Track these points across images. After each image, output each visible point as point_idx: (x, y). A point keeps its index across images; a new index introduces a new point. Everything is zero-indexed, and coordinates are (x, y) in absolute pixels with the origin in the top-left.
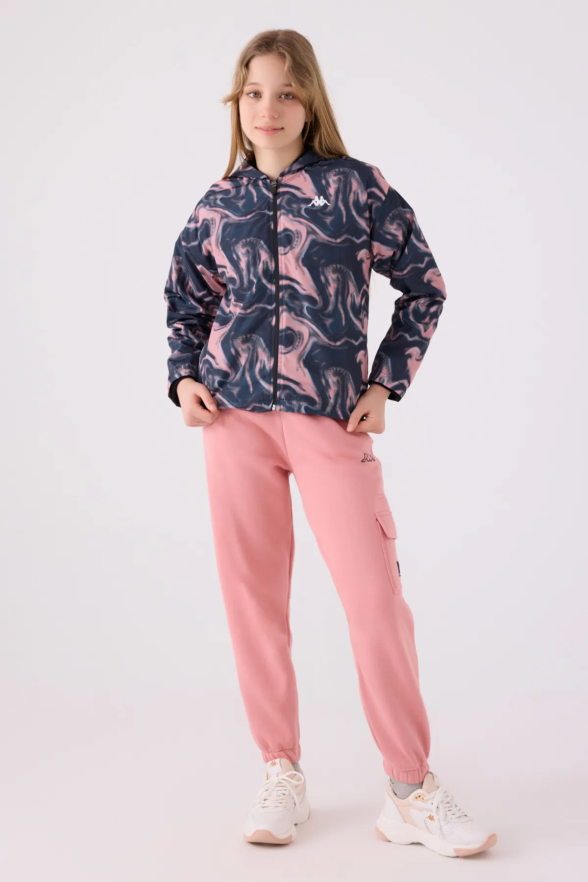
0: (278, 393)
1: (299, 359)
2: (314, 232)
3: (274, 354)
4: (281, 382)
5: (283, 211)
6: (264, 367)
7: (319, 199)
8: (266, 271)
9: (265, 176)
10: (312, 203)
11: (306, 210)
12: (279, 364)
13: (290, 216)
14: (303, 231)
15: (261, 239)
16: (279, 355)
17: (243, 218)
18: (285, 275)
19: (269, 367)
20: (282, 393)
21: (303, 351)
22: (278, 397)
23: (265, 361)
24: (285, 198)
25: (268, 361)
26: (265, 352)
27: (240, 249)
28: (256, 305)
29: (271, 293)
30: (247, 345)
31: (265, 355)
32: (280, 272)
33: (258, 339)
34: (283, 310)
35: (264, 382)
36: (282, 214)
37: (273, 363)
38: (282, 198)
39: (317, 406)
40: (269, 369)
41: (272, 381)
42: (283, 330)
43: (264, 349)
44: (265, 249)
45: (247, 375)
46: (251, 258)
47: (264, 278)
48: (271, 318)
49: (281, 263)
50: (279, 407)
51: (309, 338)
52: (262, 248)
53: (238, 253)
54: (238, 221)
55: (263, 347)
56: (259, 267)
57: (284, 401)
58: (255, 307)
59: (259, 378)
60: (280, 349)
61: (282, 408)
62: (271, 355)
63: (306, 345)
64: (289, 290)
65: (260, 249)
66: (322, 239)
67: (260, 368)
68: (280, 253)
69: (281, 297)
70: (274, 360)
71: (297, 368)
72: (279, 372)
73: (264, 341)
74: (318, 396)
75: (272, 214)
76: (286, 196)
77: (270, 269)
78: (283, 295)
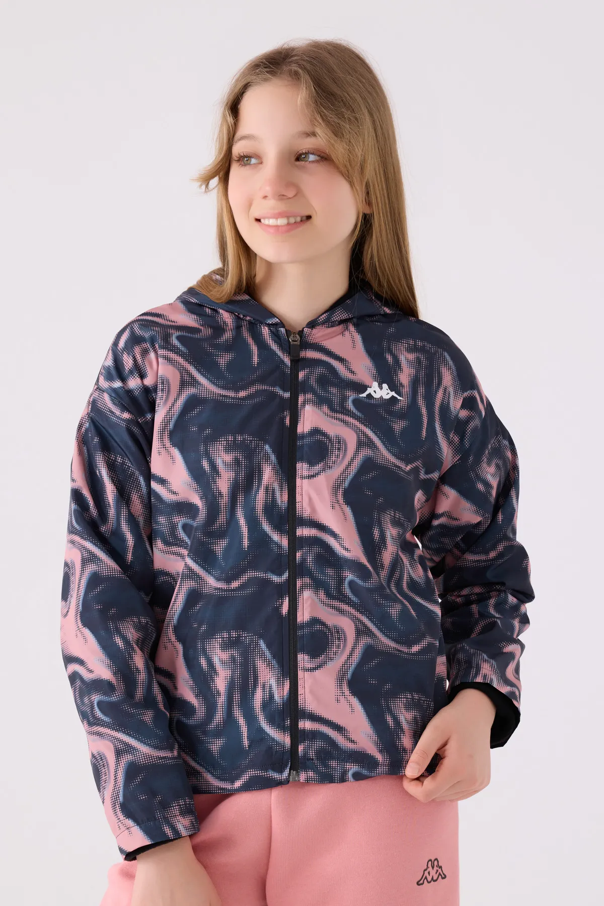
0: (301, 748)
1: (340, 679)
2: (370, 444)
3: (289, 671)
4: (306, 725)
5: (309, 396)
6: (271, 696)
7: (381, 386)
8: (270, 508)
9: (275, 320)
10: (367, 393)
11: (356, 402)
12: (300, 691)
13: (325, 408)
14: (351, 439)
15: (266, 442)
16: (300, 674)
17: (231, 394)
18: (309, 519)
19: (281, 697)
20: (310, 748)
21: (347, 662)
22: (300, 755)
23: (271, 686)
24: (316, 372)
25: (279, 686)
26: (272, 668)
27: (220, 453)
28: (250, 573)
29: (280, 551)
30: (230, 652)
31: (271, 674)
32: (300, 512)
33: (255, 643)
34: (303, 586)
35: (272, 727)
36: (308, 401)
37: (288, 690)
38: (309, 371)
39: (379, 771)
40: (281, 702)
41: (287, 724)
42: (303, 623)
43: (269, 661)
44: (272, 463)
45: (238, 713)
46: (242, 475)
47: (267, 520)
48: (280, 601)
49: (300, 494)
50: (304, 775)
51: (356, 638)
52: (267, 459)
53: (214, 459)
54: (220, 397)
55: (266, 657)
56: (257, 497)
57: (315, 763)
58: (248, 578)
59: (261, 720)
60: (300, 660)
61: (311, 775)
62: (283, 674)
63: (352, 651)
64: (316, 548)
65: (263, 461)
66: (384, 460)
67: (263, 698)
68: (300, 475)
69: (298, 561)
70: (290, 681)
71: (336, 697)
72: (302, 707)
73: (269, 646)
74: (381, 751)
75: (287, 396)
76: (319, 368)
77: (279, 504)
78: (303, 556)
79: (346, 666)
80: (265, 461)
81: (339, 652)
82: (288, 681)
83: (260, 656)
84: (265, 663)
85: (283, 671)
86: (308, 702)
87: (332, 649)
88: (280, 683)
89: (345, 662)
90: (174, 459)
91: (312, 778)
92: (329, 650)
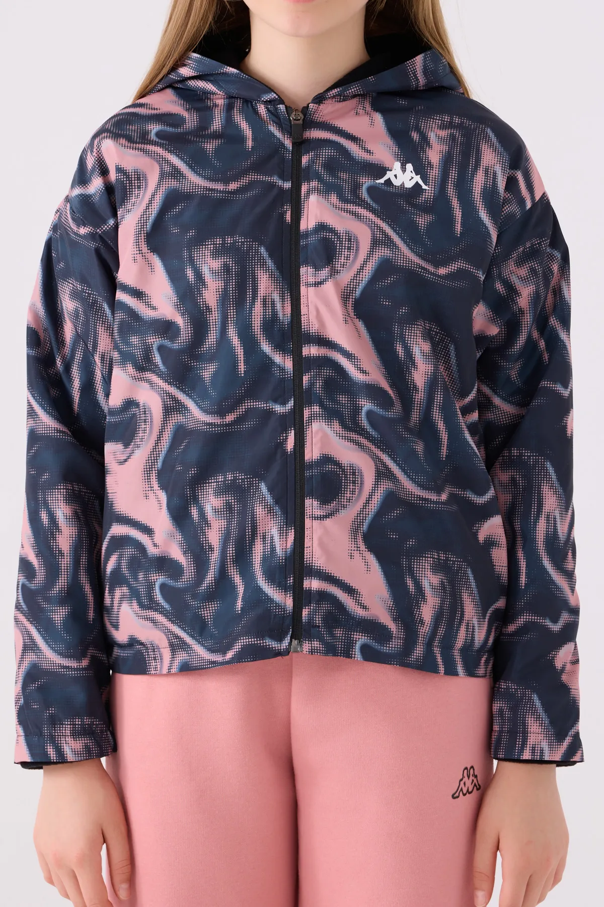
0: (305, 612)
1: (355, 531)
2: (388, 242)
3: (294, 520)
4: (313, 584)
5: (314, 184)
6: (273, 549)
7: (404, 170)
8: (270, 324)
9: (273, 96)
10: (386, 178)
11: (371, 190)
12: (307, 543)
13: (334, 198)
14: (364, 236)
15: (261, 243)
16: (308, 522)
17: (220, 187)
18: (318, 335)
19: (284, 550)
20: (316, 612)
21: (363, 511)
22: (304, 621)
23: (273, 537)
24: (322, 155)
25: (282, 537)
26: (273, 515)
27: (206, 259)
28: (248, 403)
29: (282, 375)
30: (225, 499)
31: (272, 522)
32: (306, 327)
33: (256, 486)
34: (311, 417)
35: (271, 585)
36: (312, 191)
37: (293, 541)
38: (314, 155)
39: (392, 644)
40: (284, 555)
41: (290, 583)
42: (312, 462)
43: (270, 508)
44: (269, 270)
45: (232, 571)
46: (232, 285)
47: (266, 339)
48: (284, 435)
49: (305, 305)
50: (307, 645)
51: (375, 482)
52: (263, 265)
53: (199, 267)
54: (206, 191)
55: (267, 502)
56: (253, 312)
57: (321, 631)
58: (245, 408)
59: (259, 577)
60: (308, 506)
61: (316, 645)
62: (287, 522)
63: (369, 498)
64: (327, 370)
65: (257, 267)
66: (406, 261)
67: (263, 552)
68: (304, 281)
69: (306, 386)
70: (295, 531)
71: (350, 552)
72: (308, 562)
73: (270, 490)
74: (395, 620)
75: (287, 187)
76: (326, 150)
77: (281, 318)
78: (311, 380)
79: (361, 515)
80: (260, 267)
81: (354, 498)
82: (293, 530)
83: (260, 501)
84: (266, 509)
85: (287, 519)
86: (316, 557)
87: (345, 495)
88: (283, 533)
89: (360, 511)
90: (153, 267)
91: (317, 649)
92: (341, 496)
